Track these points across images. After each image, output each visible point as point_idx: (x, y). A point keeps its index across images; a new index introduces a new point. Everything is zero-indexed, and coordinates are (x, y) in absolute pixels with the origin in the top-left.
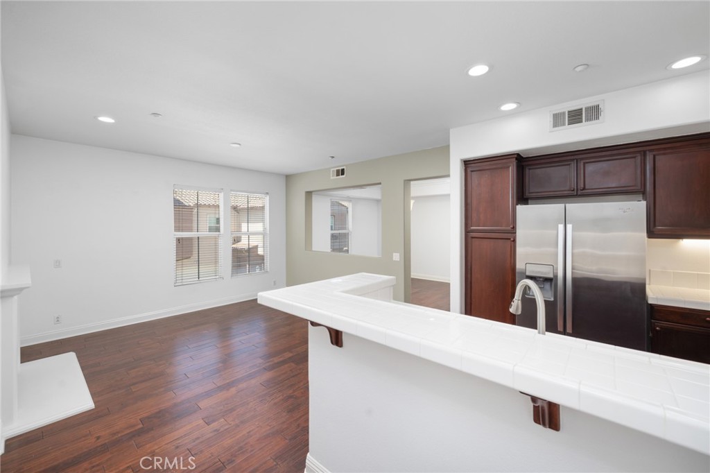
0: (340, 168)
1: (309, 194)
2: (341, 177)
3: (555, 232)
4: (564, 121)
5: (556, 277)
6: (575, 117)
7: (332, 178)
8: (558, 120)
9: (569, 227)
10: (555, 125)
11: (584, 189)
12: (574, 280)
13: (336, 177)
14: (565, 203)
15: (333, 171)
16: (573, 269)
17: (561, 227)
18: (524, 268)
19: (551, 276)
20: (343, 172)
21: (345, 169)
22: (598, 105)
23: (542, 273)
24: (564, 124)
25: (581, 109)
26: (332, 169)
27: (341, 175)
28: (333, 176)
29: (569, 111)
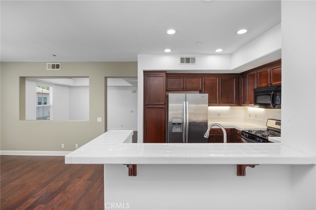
0: (56, 64)
1: (23, 79)
2: (56, 69)
3: (183, 105)
4: (184, 61)
5: (183, 123)
6: (188, 60)
7: (47, 69)
8: (182, 60)
9: (187, 102)
10: (181, 62)
11: (186, 88)
12: (189, 123)
13: (51, 69)
14: (186, 93)
15: (48, 65)
16: (189, 119)
17: (184, 102)
18: (172, 120)
19: (181, 122)
20: (58, 66)
21: (60, 65)
22: (194, 58)
23: (178, 121)
24: (184, 63)
25: (190, 58)
26: (47, 64)
27: (56, 68)
28: (49, 68)
29: (186, 58)
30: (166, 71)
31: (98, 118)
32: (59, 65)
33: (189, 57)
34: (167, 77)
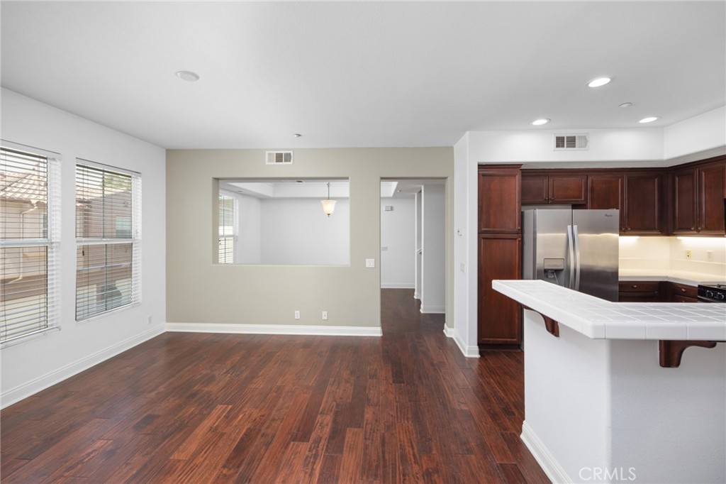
0: (284, 152)
1: (218, 182)
4: (564, 144)
5: (569, 268)
6: (572, 142)
8: (560, 142)
9: (575, 227)
10: (557, 146)
12: (580, 269)
13: (275, 163)
15: (269, 154)
16: (580, 261)
17: (569, 227)
18: (542, 264)
19: (562, 267)
21: (292, 154)
22: (585, 137)
23: (556, 266)
24: (563, 146)
25: (575, 137)
26: (267, 152)
27: (285, 161)
28: (270, 161)
29: (567, 137)
30: (521, 165)
31: (367, 260)
32: (290, 154)
33: (573, 135)
34: (522, 176)
